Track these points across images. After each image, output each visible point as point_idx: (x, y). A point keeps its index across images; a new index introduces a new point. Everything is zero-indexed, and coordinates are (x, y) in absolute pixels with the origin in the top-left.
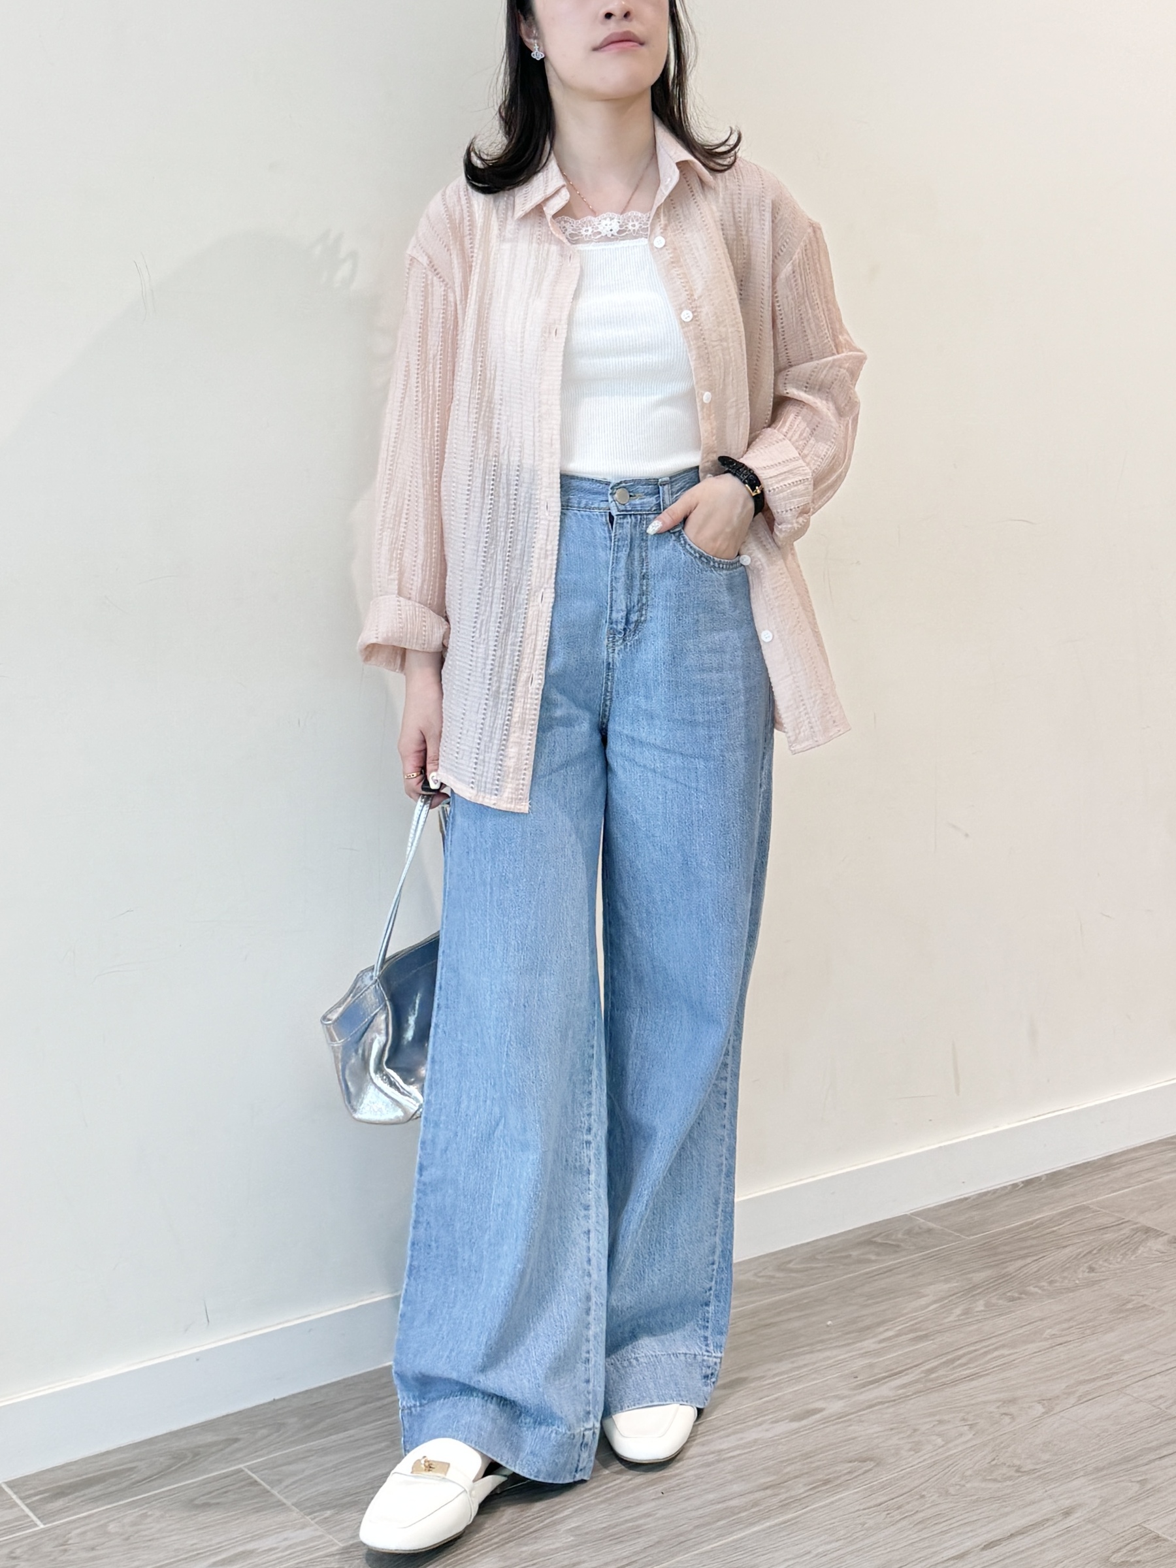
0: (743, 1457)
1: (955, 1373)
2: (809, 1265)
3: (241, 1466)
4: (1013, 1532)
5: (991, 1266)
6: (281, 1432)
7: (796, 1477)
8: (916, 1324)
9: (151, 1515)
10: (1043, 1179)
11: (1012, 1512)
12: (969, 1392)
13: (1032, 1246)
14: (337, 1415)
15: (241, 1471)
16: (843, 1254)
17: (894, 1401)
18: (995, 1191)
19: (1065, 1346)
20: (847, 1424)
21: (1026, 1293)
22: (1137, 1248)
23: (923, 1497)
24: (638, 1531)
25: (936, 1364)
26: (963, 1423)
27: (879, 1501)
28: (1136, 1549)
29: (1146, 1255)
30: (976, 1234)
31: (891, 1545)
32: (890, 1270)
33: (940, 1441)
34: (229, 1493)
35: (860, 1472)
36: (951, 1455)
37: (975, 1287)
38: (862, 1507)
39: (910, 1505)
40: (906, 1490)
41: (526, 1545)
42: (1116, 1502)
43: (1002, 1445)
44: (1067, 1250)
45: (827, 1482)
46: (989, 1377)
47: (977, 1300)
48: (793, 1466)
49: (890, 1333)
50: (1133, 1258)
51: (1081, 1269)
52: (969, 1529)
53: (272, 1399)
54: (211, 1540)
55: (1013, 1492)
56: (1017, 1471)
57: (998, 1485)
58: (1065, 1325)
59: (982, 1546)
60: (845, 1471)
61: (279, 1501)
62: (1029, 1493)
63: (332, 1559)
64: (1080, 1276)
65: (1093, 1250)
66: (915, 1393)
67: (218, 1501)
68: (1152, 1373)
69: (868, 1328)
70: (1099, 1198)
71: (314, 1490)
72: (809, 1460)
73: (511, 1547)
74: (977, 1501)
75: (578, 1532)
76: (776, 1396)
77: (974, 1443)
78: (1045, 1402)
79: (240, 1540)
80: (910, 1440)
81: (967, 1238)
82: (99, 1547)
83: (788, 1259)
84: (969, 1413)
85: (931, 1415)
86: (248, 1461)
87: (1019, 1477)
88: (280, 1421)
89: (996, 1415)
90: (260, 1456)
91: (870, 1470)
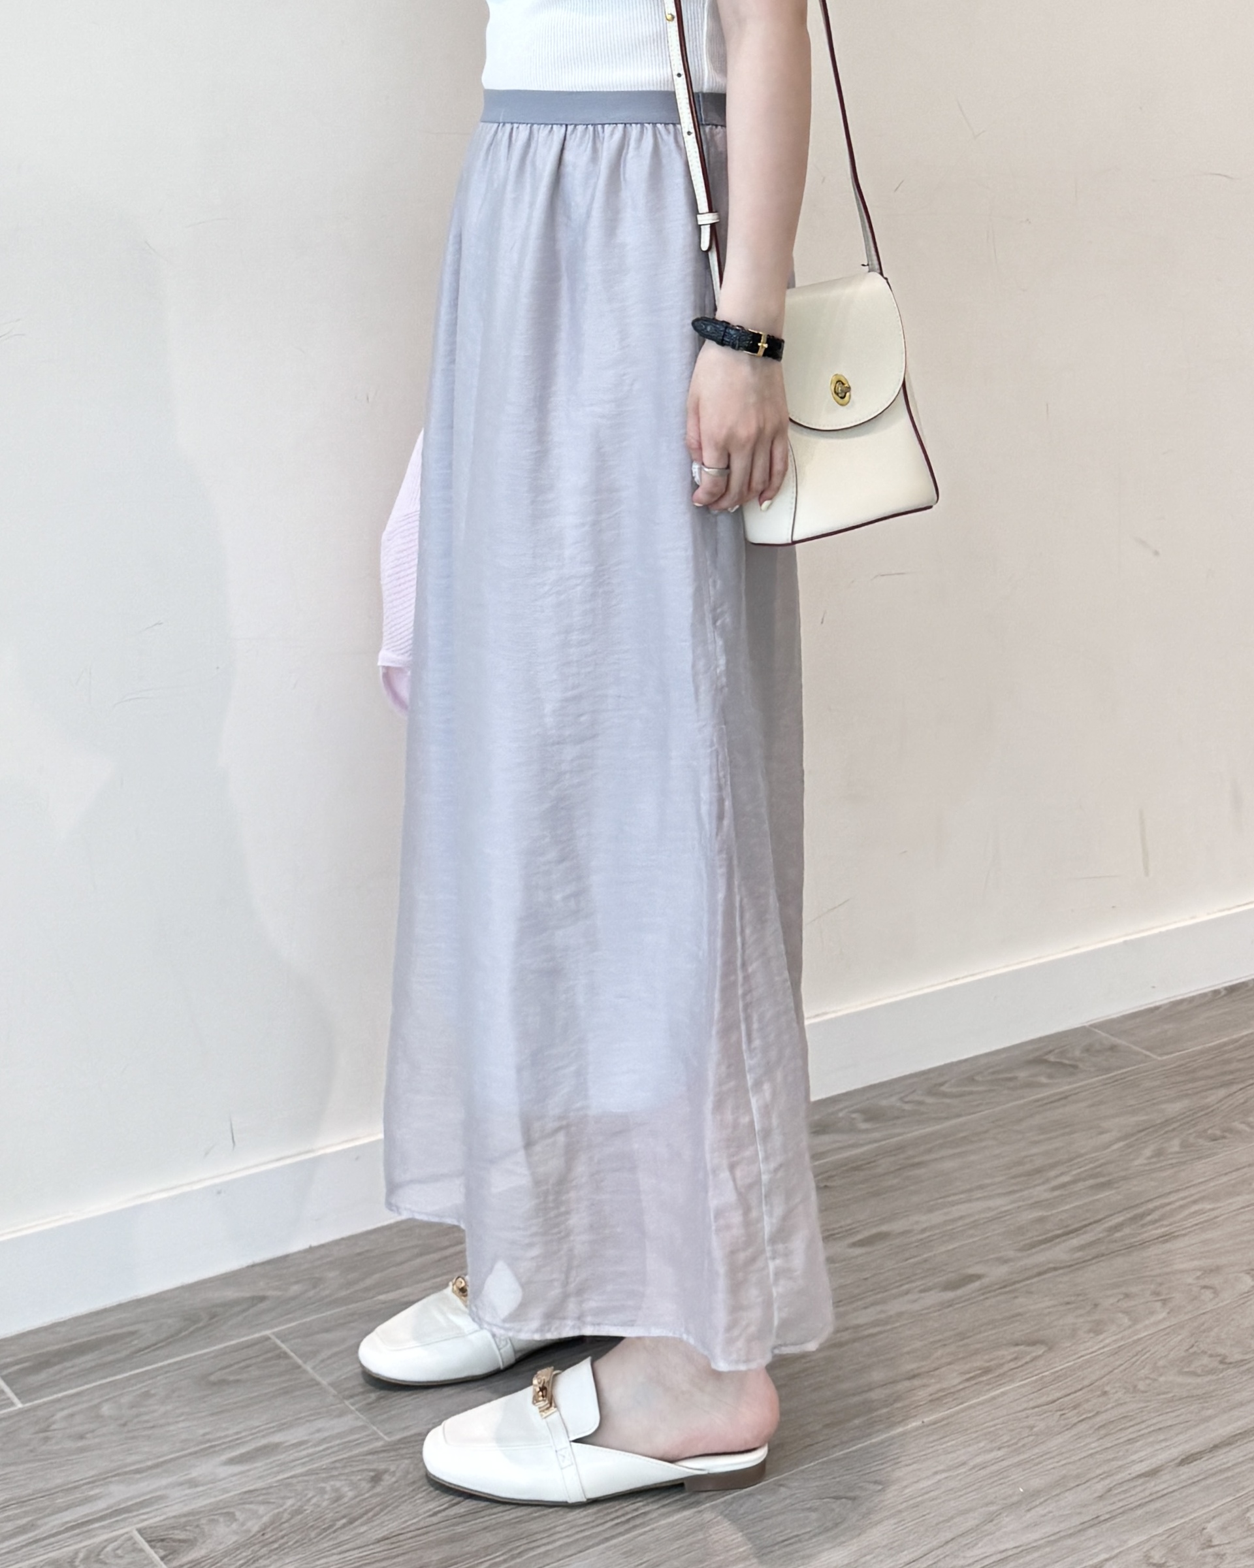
0: (884, 1335)
1: (1146, 1232)
2: (966, 1089)
3: (267, 1333)
4: (1217, 1442)
5: (1188, 1095)
6: (318, 1290)
7: (949, 1364)
8: (1096, 1167)
9: (154, 1395)
10: (1251, 985)
11: (1216, 1416)
12: (1163, 1256)
13: (1239, 1070)
14: (387, 1269)
15: (267, 1338)
16: (1007, 1075)
17: (1071, 1267)
18: (1193, 999)
21: (1230, 1130)
23: (1105, 1393)
25: (1122, 1219)
26: (1154, 1298)
27: (1050, 1398)
30: (1171, 1053)
32: (1066, 1098)
33: (1125, 1320)
34: (252, 1368)
36: (1139, 1340)
37: (1167, 1122)
38: (1031, 1405)
39: (1089, 1404)
40: (1086, 1382)
43: (1203, 1328)
45: (987, 1371)
46: (1186, 1238)
47: (1173, 1138)
48: (947, 1350)
49: (1065, 1179)
52: (1162, 1437)
53: (306, 1246)
54: (227, 1429)
55: (1215, 1390)
56: (1221, 1362)
57: (1199, 1380)
59: (1179, 1459)
60: (1008, 1358)
61: (313, 1380)
62: (1238, 1392)
63: (375, 1457)
67: (238, 1377)
72: (965, 1341)
74: (1172, 1400)
76: (925, 1256)
77: (1168, 1323)
79: (262, 1431)
80: (1089, 1319)
81: (1159, 1058)
82: (88, 1436)
83: (941, 1080)
84: (1161, 1284)
85: (1116, 1286)
86: (275, 1327)
87: (1223, 1370)
88: (316, 1275)
89: (1195, 1289)
90: (288, 1321)
91: (1040, 1356)
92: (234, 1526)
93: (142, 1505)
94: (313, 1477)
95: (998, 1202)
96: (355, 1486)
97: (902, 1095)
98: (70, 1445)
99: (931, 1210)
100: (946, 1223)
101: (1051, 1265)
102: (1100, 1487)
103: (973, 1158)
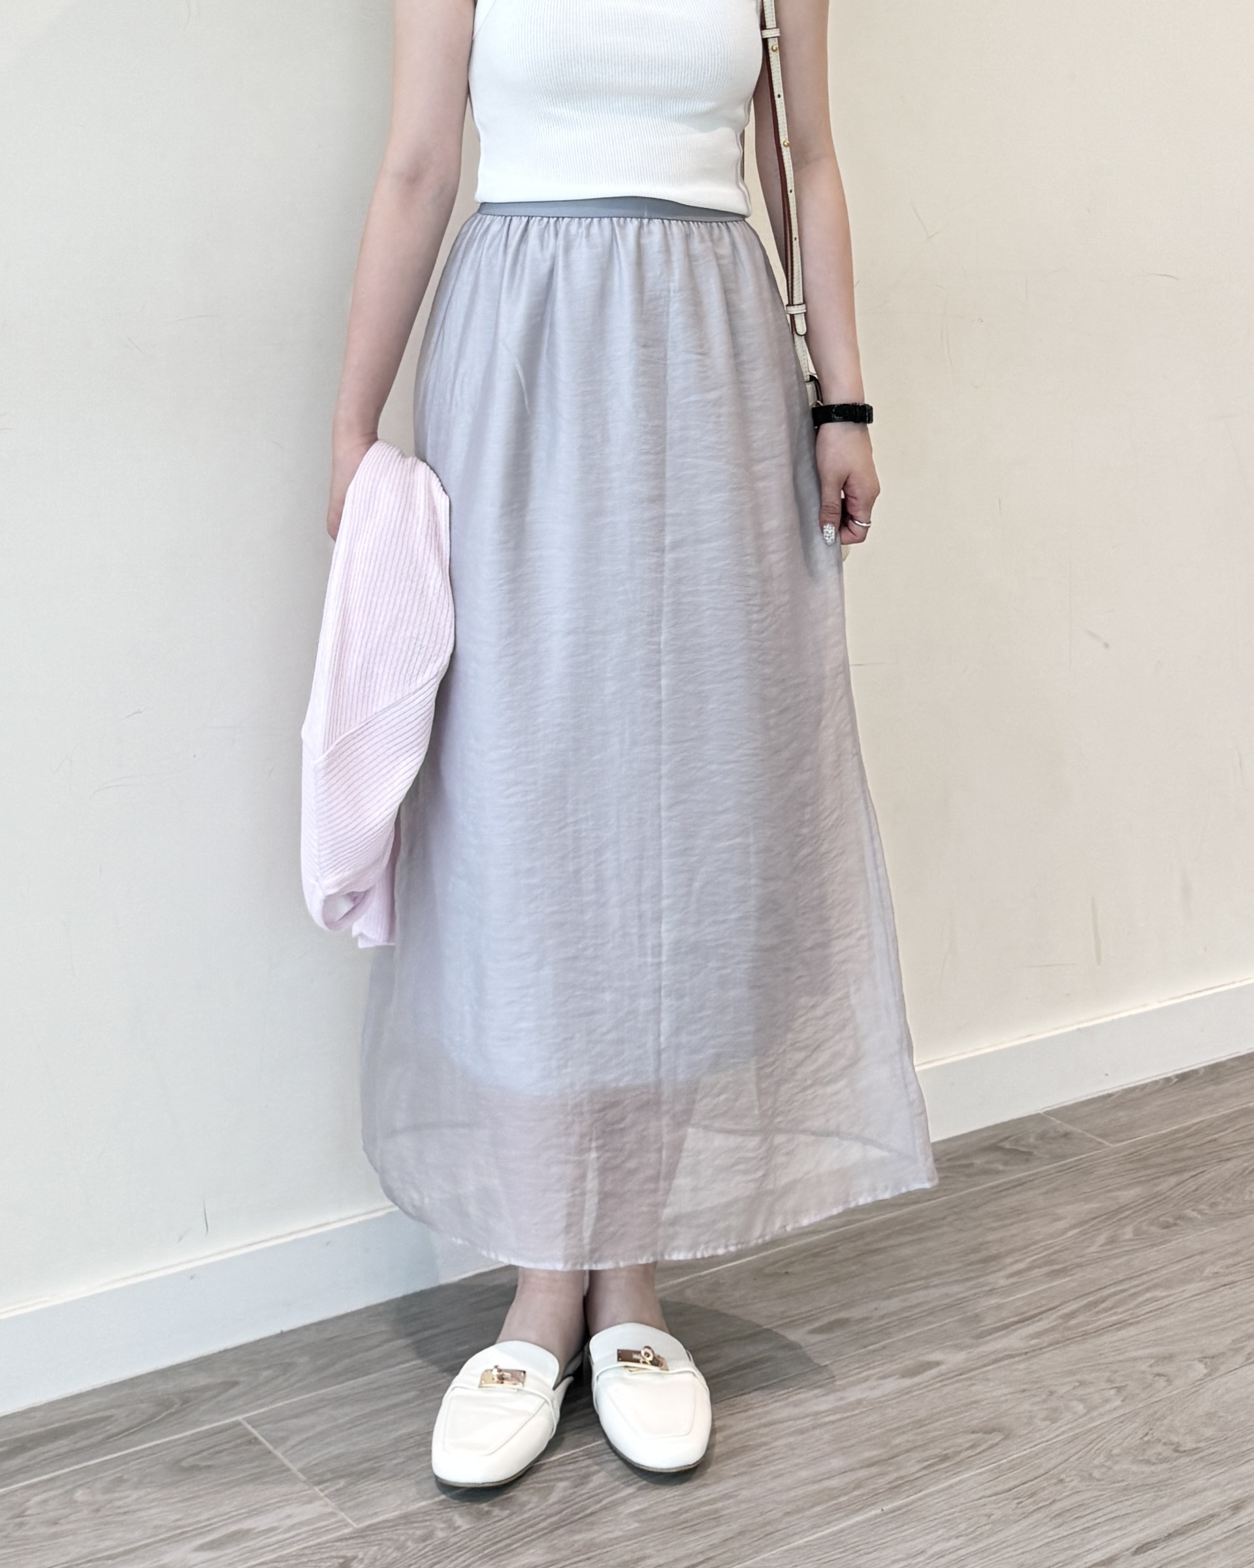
0: (845, 1422)
1: (1099, 1319)
3: (239, 1418)
4: (1171, 1531)
5: (1140, 1182)
6: (288, 1375)
7: (908, 1451)
8: (1051, 1254)
9: (127, 1480)
10: (1201, 1073)
11: (1170, 1505)
12: (1116, 1344)
13: (1190, 1158)
14: (356, 1357)
15: (238, 1424)
16: (963, 1162)
17: (1028, 1354)
18: (1144, 1087)
19: (1230, 1288)
20: (969, 1383)
21: (1181, 1218)
23: (1061, 1481)
24: (716, 1518)
25: (1074, 1306)
26: (1108, 1386)
27: (1007, 1486)
30: (1123, 1141)
31: (1022, 1544)
32: (1021, 1185)
33: (1080, 1408)
34: (224, 1453)
35: (985, 1447)
36: (1095, 1427)
37: (1121, 1209)
38: (988, 1492)
39: (1046, 1492)
40: (1042, 1471)
41: (580, 1532)
43: (1157, 1416)
44: (1230, 1165)
45: (945, 1458)
46: (1138, 1326)
47: (1126, 1225)
48: (905, 1437)
49: (1021, 1266)
51: (1248, 1189)
52: (1117, 1525)
53: (278, 1331)
54: (197, 1515)
55: (1171, 1478)
56: (1176, 1450)
57: (1153, 1468)
58: (1230, 1261)
59: (1134, 1549)
60: (967, 1445)
61: (283, 1466)
62: (1191, 1480)
63: (344, 1543)
64: (1247, 1198)
66: (1049, 1345)
67: (210, 1463)
71: (326, 1451)
72: (924, 1429)
73: (562, 1535)
74: (1126, 1489)
75: (643, 1517)
76: (882, 1343)
77: (1121, 1412)
78: (1207, 1360)
79: (235, 1516)
80: (1045, 1406)
81: (1112, 1145)
82: (62, 1521)
84: (1116, 1372)
85: (1071, 1373)
86: (247, 1412)
87: (1177, 1459)
88: (287, 1360)
89: (1150, 1377)
90: (262, 1406)
91: (997, 1444)
95: (956, 1288)
98: (43, 1530)
99: (889, 1297)
100: (904, 1310)
101: (1006, 1353)
103: (931, 1244)
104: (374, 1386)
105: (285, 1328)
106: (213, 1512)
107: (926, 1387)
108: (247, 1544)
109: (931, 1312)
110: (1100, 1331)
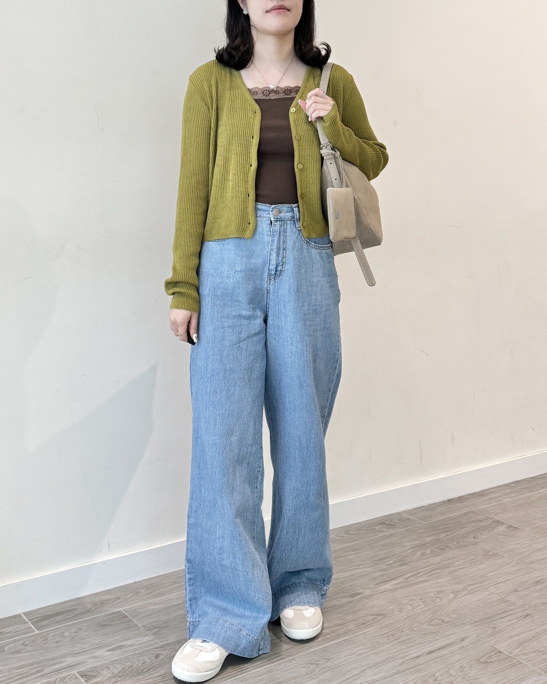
1: (418, 579)
2: (358, 532)
3: (121, 609)
4: (440, 647)
5: (433, 535)
6: (138, 595)
7: (351, 621)
8: (402, 558)
9: (82, 629)
10: (455, 499)
11: (439, 639)
12: (423, 587)
13: (451, 527)
14: (161, 589)
15: (120, 611)
16: (372, 528)
17: (392, 590)
18: (435, 504)
19: (463, 570)
20: (373, 599)
21: (447, 547)
22: (494, 529)
23: (403, 631)
25: (409, 575)
26: (420, 601)
27: (385, 633)
28: (490, 656)
29: (497, 532)
30: (428, 521)
31: (389, 651)
32: (392, 535)
33: (410, 608)
34: (116, 620)
35: (377, 620)
36: (415, 614)
37: (426, 544)
38: (378, 635)
39: (398, 634)
40: (396, 628)
42: (483, 636)
43: (436, 611)
44: (465, 529)
45: (363, 624)
46: (431, 582)
47: (427, 549)
48: (349, 617)
49: (391, 562)
50: (492, 533)
51: (470, 537)
52: (422, 645)
53: (134, 581)
54: (107, 640)
55: (440, 631)
56: (442, 622)
57: (435, 627)
58: (463, 561)
59: (427, 653)
60: (371, 620)
61: (136, 624)
62: (448, 631)
63: (157, 649)
64: (470, 540)
65: (475, 530)
66: (401, 588)
67: (110, 624)
68: (499, 582)
69: (382, 559)
70: (479, 508)
71: (151, 620)
74: (425, 634)
77: (425, 609)
79: (119, 641)
80: (398, 607)
81: (424, 523)
82: (60, 642)
83: (350, 529)
84: (422, 596)
85: (407, 597)
86: (123, 607)
87: (442, 624)
88: (137, 591)
89: (434, 598)
90: (128, 605)
91: (381, 619)
92: (109, 671)
93: (78, 664)
94: (136, 656)
95: (368, 569)
96: (150, 659)
97: (336, 534)
98: (54, 645)
99: (345, 572)
100: (350, 576)
101: (386, 590)
102: (400, 661)
103: (360, 555)
104: (167, 599)
105: (137, 581)
106: (112, 640)
107: (357, 601)
108: (124, 650)
109: (360, 577)
110: (417, 583)
